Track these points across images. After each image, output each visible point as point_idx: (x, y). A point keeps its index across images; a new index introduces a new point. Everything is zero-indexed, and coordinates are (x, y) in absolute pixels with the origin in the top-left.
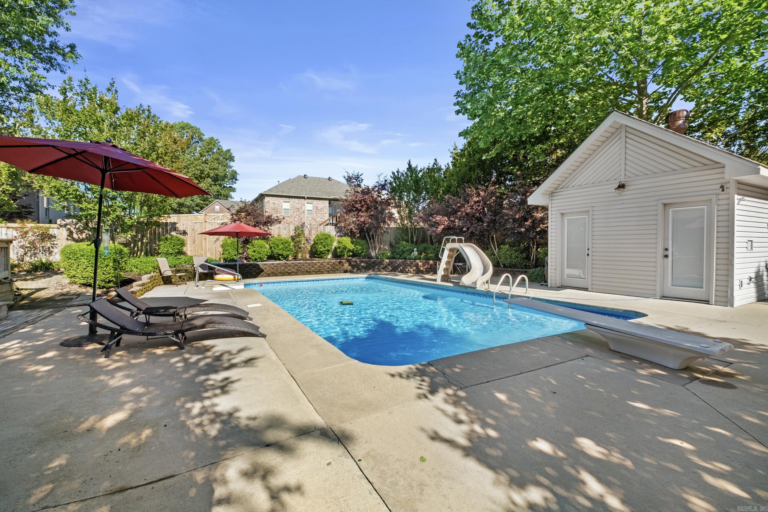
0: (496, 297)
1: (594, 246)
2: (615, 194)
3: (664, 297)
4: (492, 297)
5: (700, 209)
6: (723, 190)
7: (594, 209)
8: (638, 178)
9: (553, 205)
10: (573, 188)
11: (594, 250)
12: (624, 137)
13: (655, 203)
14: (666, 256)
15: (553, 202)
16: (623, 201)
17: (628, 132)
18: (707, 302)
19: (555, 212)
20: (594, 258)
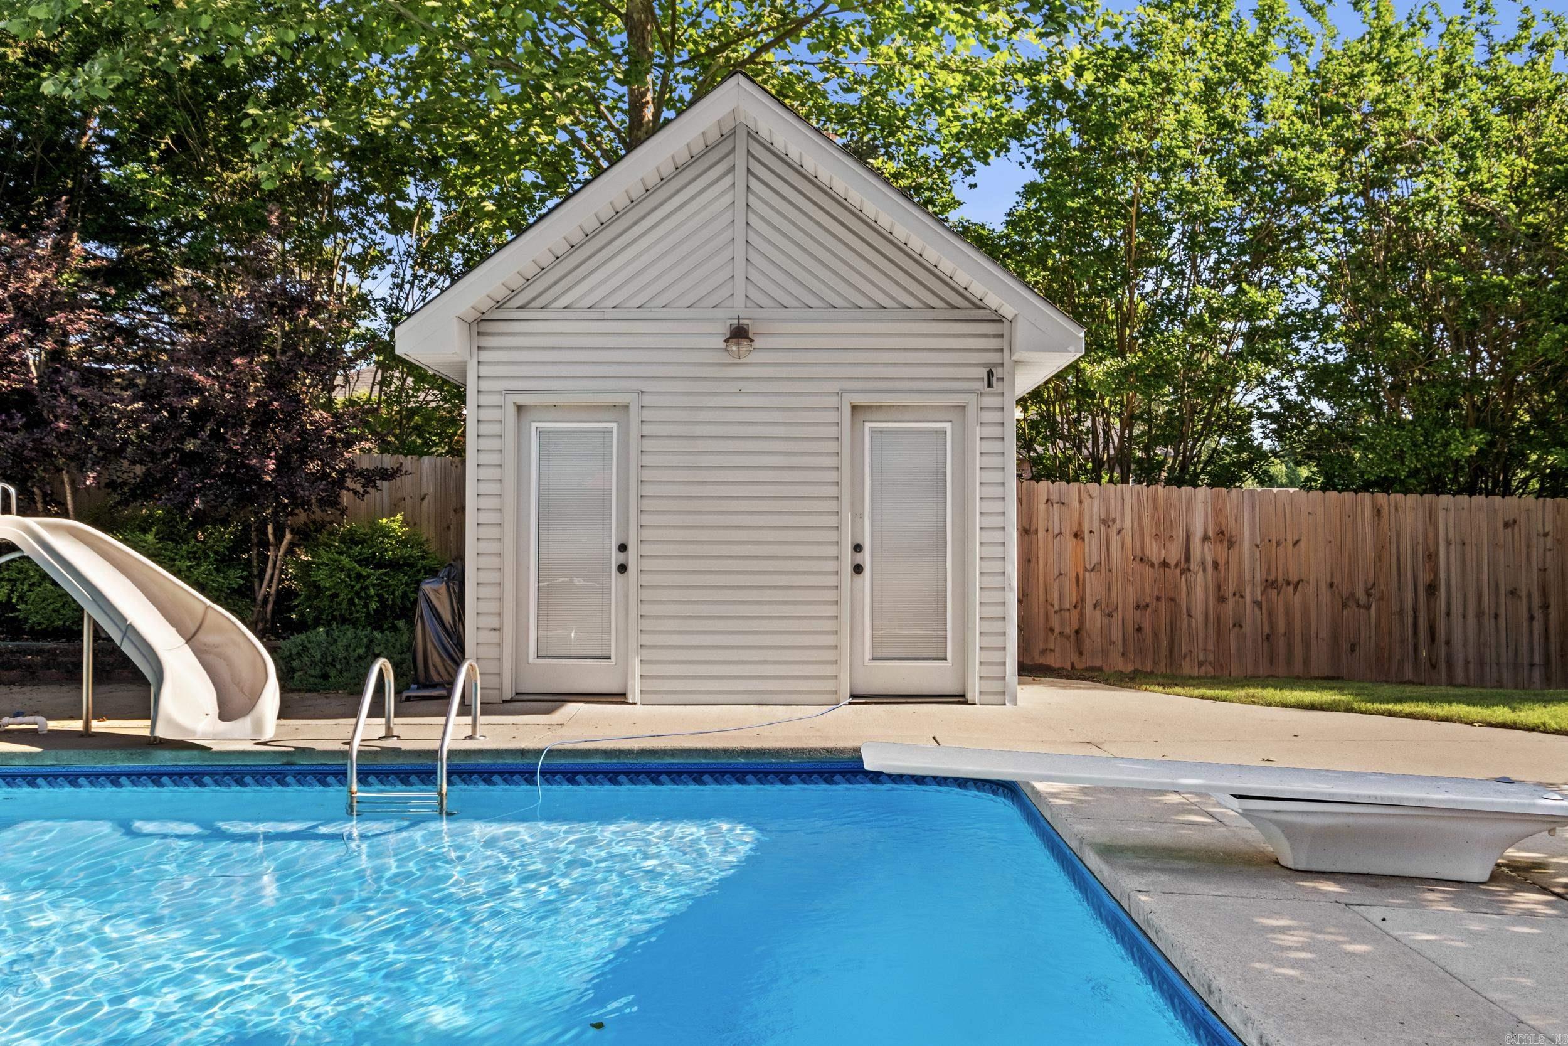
0: (363, 778)
1: (647, 534)
2: (726, 358)
3: (859, 697)
4: (341, 776)
5: (936, 432)
6: (990, 385)
7: (647, 400)
8: (784, 313)
9: (485, 371)
10: (568, 314)
11: (647, 549)
12: (741, 170)
13: (833, 401)
14: (858, 569)
15: (485, 356)
16: (741, 384)
17: (754, 157)
18: (961, 698)
19: (495, 400)
20: (646, 579)
